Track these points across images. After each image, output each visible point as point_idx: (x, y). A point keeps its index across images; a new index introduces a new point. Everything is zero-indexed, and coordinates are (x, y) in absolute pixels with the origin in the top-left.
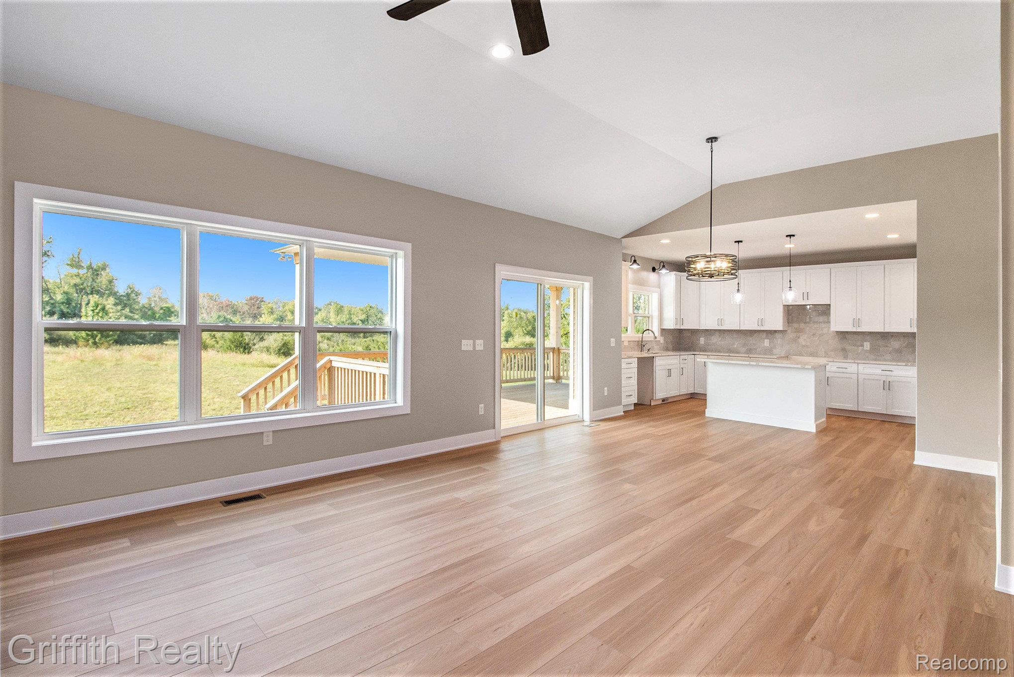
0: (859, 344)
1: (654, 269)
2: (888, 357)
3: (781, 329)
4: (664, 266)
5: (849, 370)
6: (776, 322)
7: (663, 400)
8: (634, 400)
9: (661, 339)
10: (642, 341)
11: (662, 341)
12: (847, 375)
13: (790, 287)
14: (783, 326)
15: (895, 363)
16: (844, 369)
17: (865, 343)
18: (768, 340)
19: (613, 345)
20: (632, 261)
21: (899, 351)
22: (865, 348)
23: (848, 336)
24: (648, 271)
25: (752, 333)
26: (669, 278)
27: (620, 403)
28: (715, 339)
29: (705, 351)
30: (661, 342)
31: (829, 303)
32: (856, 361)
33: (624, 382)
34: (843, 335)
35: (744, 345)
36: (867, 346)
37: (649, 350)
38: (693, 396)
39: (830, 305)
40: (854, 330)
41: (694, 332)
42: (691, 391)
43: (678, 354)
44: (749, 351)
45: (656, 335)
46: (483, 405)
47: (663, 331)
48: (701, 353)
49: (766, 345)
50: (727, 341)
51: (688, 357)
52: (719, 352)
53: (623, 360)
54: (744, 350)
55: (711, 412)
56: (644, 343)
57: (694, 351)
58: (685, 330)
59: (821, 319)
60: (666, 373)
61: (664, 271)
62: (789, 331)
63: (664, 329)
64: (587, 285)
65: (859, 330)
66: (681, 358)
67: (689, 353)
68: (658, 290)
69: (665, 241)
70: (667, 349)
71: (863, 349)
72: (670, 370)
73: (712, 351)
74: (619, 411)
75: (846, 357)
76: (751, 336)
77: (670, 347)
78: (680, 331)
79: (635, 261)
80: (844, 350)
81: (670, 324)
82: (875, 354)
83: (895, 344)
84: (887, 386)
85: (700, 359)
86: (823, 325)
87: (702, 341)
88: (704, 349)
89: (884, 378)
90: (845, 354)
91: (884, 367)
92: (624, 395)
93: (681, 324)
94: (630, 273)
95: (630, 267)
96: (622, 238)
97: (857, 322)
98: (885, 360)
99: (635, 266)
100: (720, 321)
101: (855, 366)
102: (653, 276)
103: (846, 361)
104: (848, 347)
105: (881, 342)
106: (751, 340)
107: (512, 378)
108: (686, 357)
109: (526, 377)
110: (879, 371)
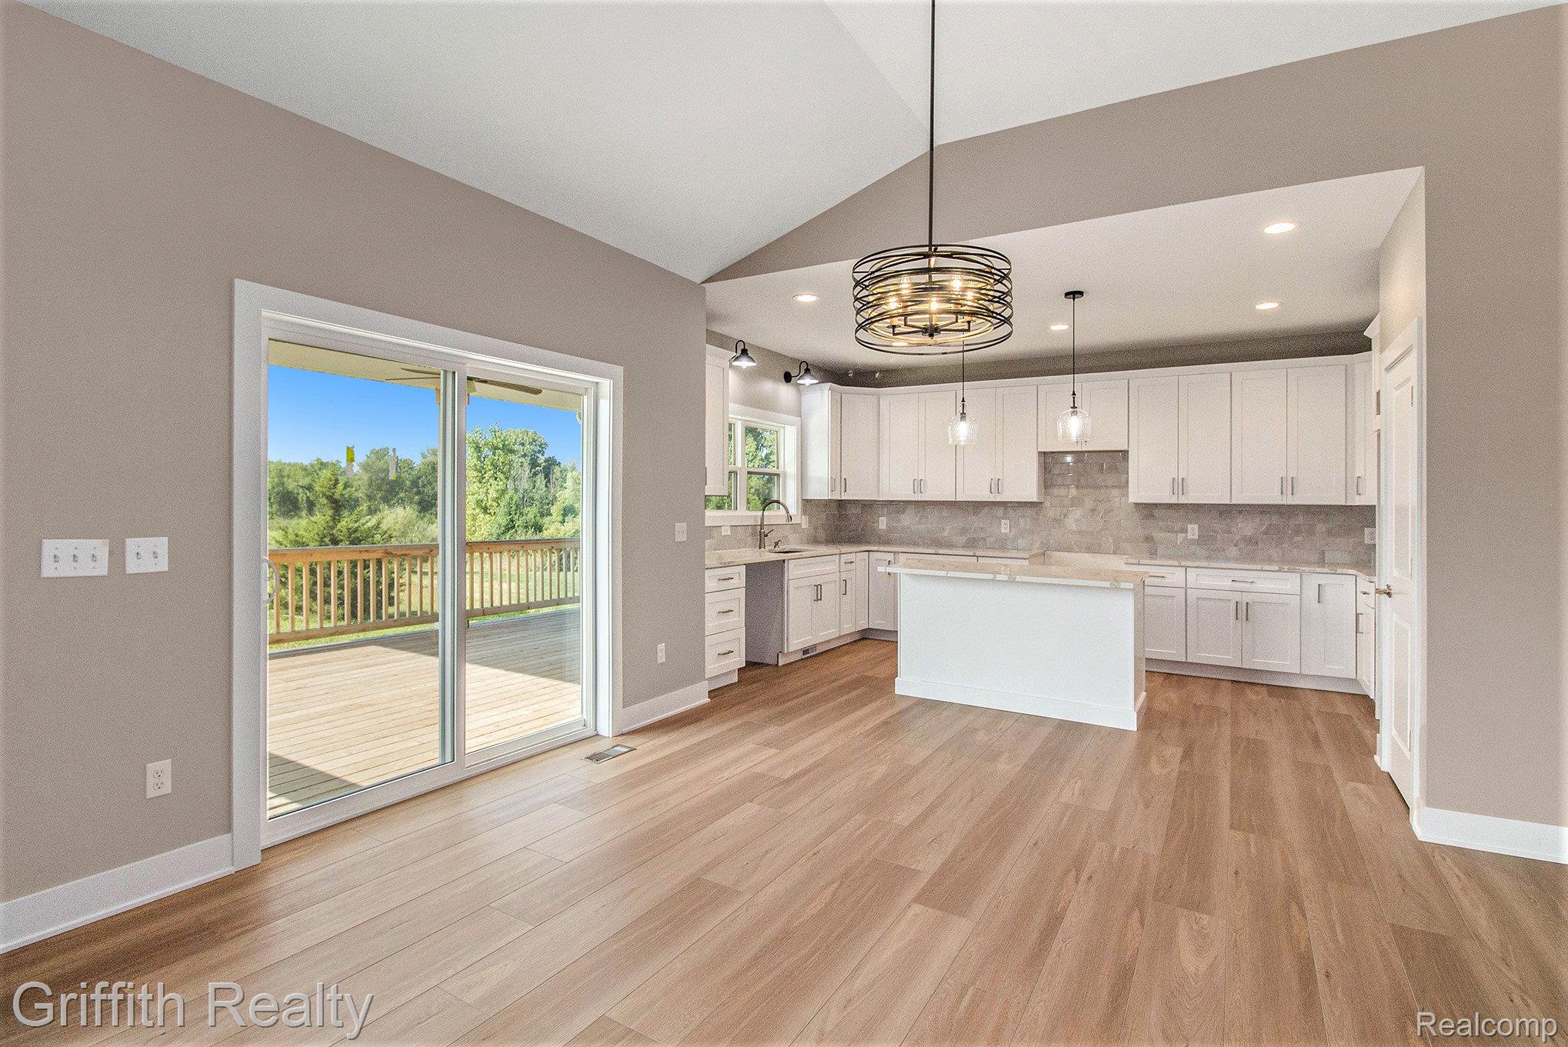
0: (1178, 526)
1: (788, 378)
2: (1233, 551)
3: (1035, 500)
4: (807, 371)
5: (1167, 582)
6: (1025, 486)
7: (805, 652)
8: (739, 660)
9: (804, 522)
10: (762, 526)
11: (805, 526)
12: (1167, 592)
13: (1074, 407)
14: (1039, 494)
15: (1259, 567)
16: (1160, 579)
17: (1190, 527)
18: (1008, 522)
19: (681, 537)
20: (739, 352)
21: (1252, 541)
22: (1190, 536)
23: (1156, 512)
24: (775, 379)
25: (977, 506)
26: (820, 397)
27: (698, 675)
28: (907, 519)
29: (888, 543)
30: (803, 526)
31: (1126, 448)
32: (1183, 564)
33: (711, 623)
34: (1149, 510)
35: (963, 531)
36: (1193, 531)
37: (776, 544)
38: (865, 636)
39: (1125, 453)
40: (1174, 500)
41: (868, 506)
42: (863, 625)
43: (837, 551)
44: (972, 543)
45: (793, 511)
46: (169, 761)
47: (807, 504)
48: (881, 549)
49: (1003, 531)
50: (929, 524)
51: (854, 555)
52: (915, 544)
53: (708, 573)
54: (963, 539)
55: (909, 683)
56: (766, 530)
57: (868, 543)
58: (849, 501)
59: (1111, 479)
60: (811, 594)
61: (807, 381)
62: (1047, 504)
63: (807, 501)
64: (606, 385)
65: (1183, 500)
66: (843, 561)
67: (858, 549)
68: (798, 419)
69: (806, 298)
70: (815, 541)
71: (1185, 538)
72: (819, 587)
73: (902, 543)
74: (697, 696)
75: (1153, 554)
76: (975, 513)
77: (822, 535)
78: (841, 504)
79: (744, 352)
80: (1149, 539)
81: (820, 491)
82: (1210, 548)
83: (1246, 527)
84: (1244, 612)
85: (881, 562)
86: (1115, 492)
87: (883, 523)
88: (885, 540)
89: (1237, 597)
90: (1151, 548)
91: (1237, 575)
92: (710, 654)
93: (843, 489)
94: (732, 378)
95: (735, 363)
96: (703, 282)
97: (1180, 485)
98: (1227, 559)
99: (744, 363)
100: (918, 485)
101: (1180, 572)
102: (785, 392)
103: (1153, 562)
104: (1158, 535)
105: (1218, 525)
106: (976, 522)
107: (496, 603)
108: (851, 557)
109: (532, 599)
110: (1228, 583)
